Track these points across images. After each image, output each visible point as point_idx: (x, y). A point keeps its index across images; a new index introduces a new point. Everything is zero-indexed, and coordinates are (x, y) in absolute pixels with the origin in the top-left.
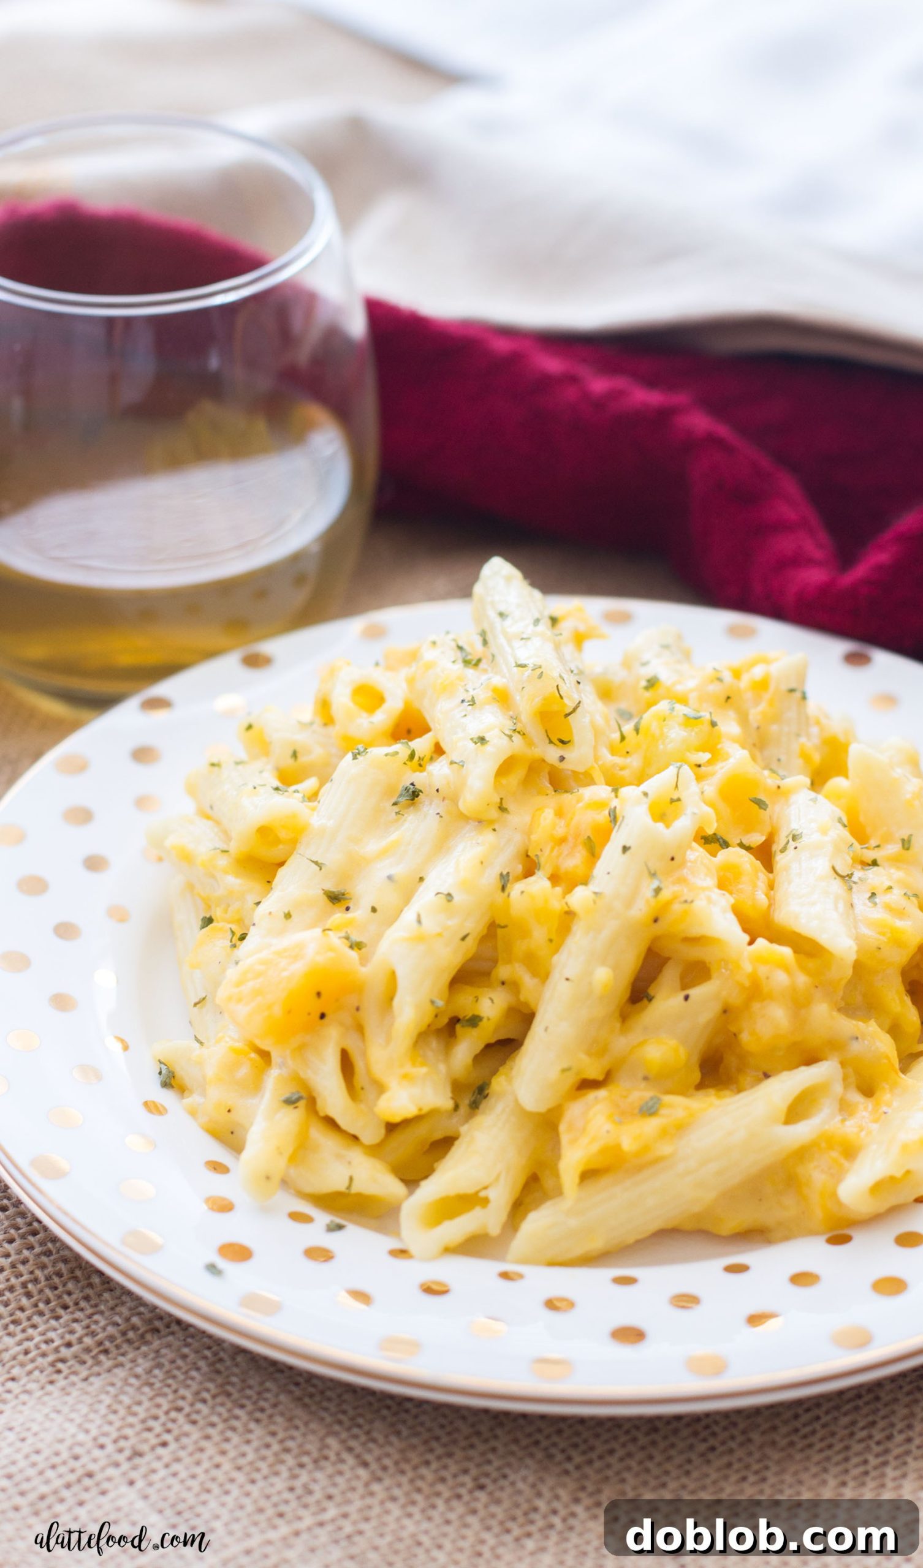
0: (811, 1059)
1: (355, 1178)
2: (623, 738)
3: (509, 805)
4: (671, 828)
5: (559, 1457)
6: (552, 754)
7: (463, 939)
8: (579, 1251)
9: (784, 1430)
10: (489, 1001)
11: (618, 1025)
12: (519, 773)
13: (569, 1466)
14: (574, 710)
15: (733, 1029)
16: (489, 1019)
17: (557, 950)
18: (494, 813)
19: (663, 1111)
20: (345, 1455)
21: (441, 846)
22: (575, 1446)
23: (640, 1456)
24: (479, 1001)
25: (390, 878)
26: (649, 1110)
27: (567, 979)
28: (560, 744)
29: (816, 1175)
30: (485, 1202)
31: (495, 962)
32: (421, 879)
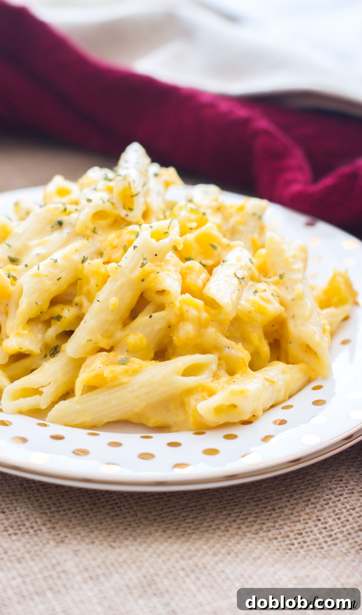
0: (204, 352)
3: (99, 231)
4: (159, 242)
5: (45, 507)
6: (123, 213)
7: (58, 279)
8: (79, 421)
9: (154, 513)
10: (68, 311)
11: (120, 327)
12: (110, 221)
13: (48, 511)
14: (136, 195)
15: (171, 335)
16: (65, 318)
17: (99, 290)
18: (89, 232)
19: (129, 364)
21: (65, 244)
22: (55, 504)
23: (83, 513)
24: (63, 310)
25: (38, 254)
26: (123, 363)
27: (98, 301)
28: (128, 210)
29: (192, 401)
30: (41, 393)
31: (75, 296)
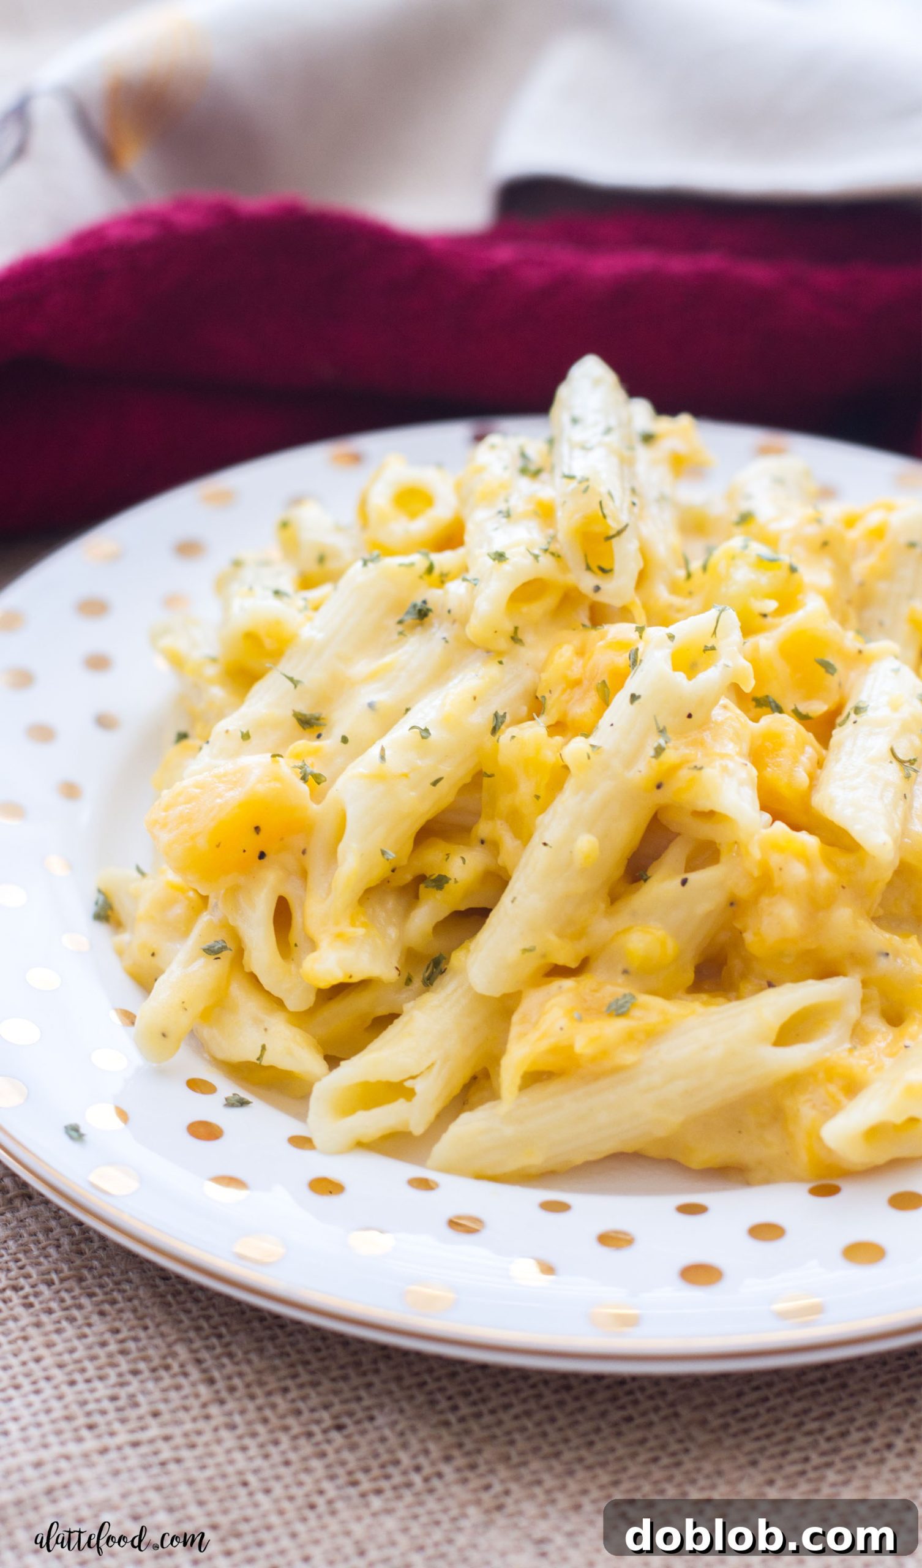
0: (826, 971)
1: (267, 1047)
2: (689, 576)
3: (528, 637)
4: (694, 681)
5: (444, 1404)
6: (587, 582)
7: (435, 783)
8: (513, 1164)
9: (721, 1408)
10: (461, 861)
11: (602, 906)
12: (549, 601)
13: (452, 1418)
14: (619, 533)
15: (739, 926)
16: (456, 882)
17: (543, 810)
18: (503, 644)
19: (636, 1013)
20: (192, 1369)
21: (440, 674)
22: (466, 1394)
23: (540, 1416)
24: (450, 858)
25: (371, 706)
26: (619, 1009)
27: (545, 844)
28: (600, 573)
29: (805, 1109)
30: (410, 1094)
31: (477, 815)
32: (408, 710)
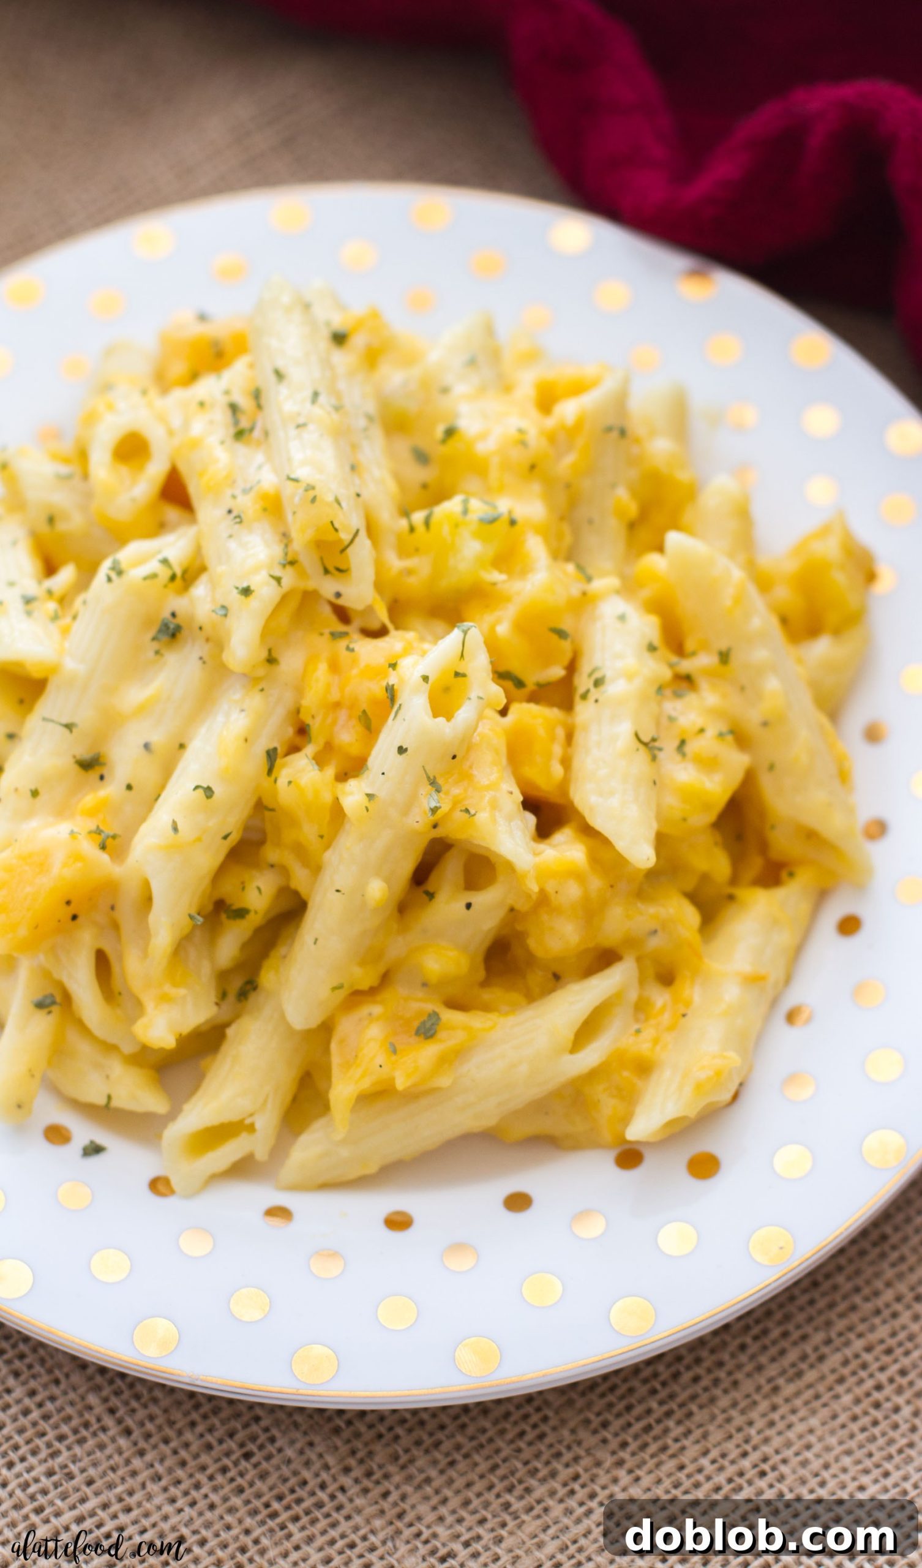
1: (113, 1096)
2: (412, 529)
3: (282, 656)
4: (453, 720)
6: (328, 587)
7: (225, 837)
10: (256, 892)
11: (395, 926)
12: (293, 609)
14: (350, 544)
15: (520, 928)
16: (256, 912)
17: (328, 846)
18: (261, 668)
19: (442, 1034)
21: (204, 701)
24: (246, 888)
25: (147, 746)
26: (427, 1030)
27: (338, 891)
28: (336, 573)
30: (251, 1128)
31: (263, 840)
32: (182, 746)
